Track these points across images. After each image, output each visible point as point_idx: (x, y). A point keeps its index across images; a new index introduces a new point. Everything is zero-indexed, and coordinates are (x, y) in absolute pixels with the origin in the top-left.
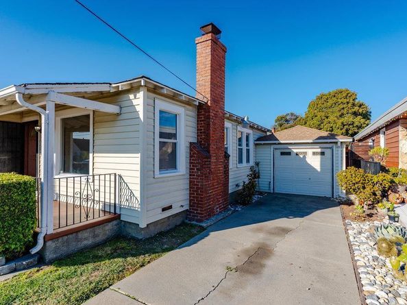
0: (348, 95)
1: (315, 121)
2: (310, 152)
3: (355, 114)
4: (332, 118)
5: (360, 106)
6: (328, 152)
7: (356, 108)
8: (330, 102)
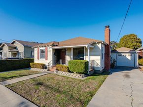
0: (134, 36)
1: (124, 44)
2: (127, 55)
3: (137, 42)
4: (129, 43)
5: (139, 39)
6: (133, 55)
7: (137, 40)
8: (128, 38)
